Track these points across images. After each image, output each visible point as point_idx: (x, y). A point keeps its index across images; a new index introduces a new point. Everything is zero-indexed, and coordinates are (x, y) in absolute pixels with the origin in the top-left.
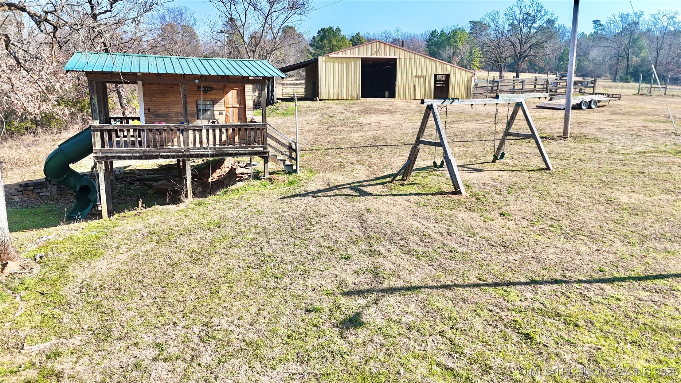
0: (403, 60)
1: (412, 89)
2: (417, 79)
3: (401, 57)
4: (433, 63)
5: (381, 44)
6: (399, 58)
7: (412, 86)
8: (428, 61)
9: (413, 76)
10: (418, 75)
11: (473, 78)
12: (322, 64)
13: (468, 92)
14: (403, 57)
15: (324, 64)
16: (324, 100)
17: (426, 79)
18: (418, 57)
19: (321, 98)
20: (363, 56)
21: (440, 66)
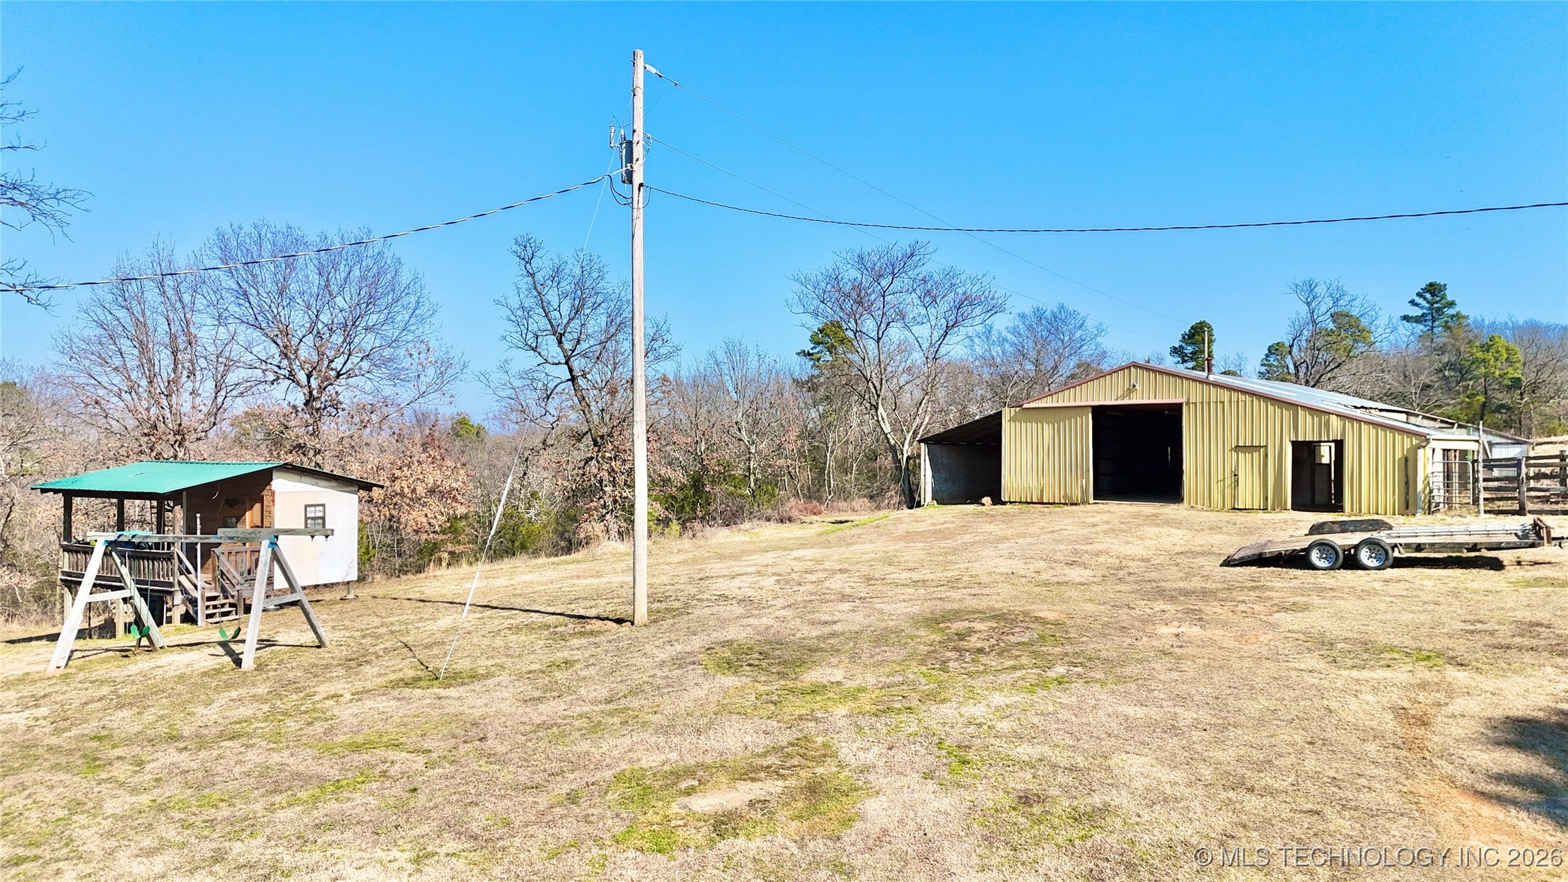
0: (1199, 406)
1: (1228, 482)
2: (1241, 455)
3: (1192, 400)
4: (1287, 412)
5: (1140, 372)
6: (1188, 403)
7: (1228, 474)
8: (1271, 407)
10: (1241, 444)
11: (1421, 452)
12: (1008, 424)
13: (1407, 493)
14: (1199, 400)
15: (1013, 424)
16: (1011, 503)
17: (1266, 455)
18: (1242, 397)
19: (1005, 498)
20: (1096, 403)
21: (1309, 418)
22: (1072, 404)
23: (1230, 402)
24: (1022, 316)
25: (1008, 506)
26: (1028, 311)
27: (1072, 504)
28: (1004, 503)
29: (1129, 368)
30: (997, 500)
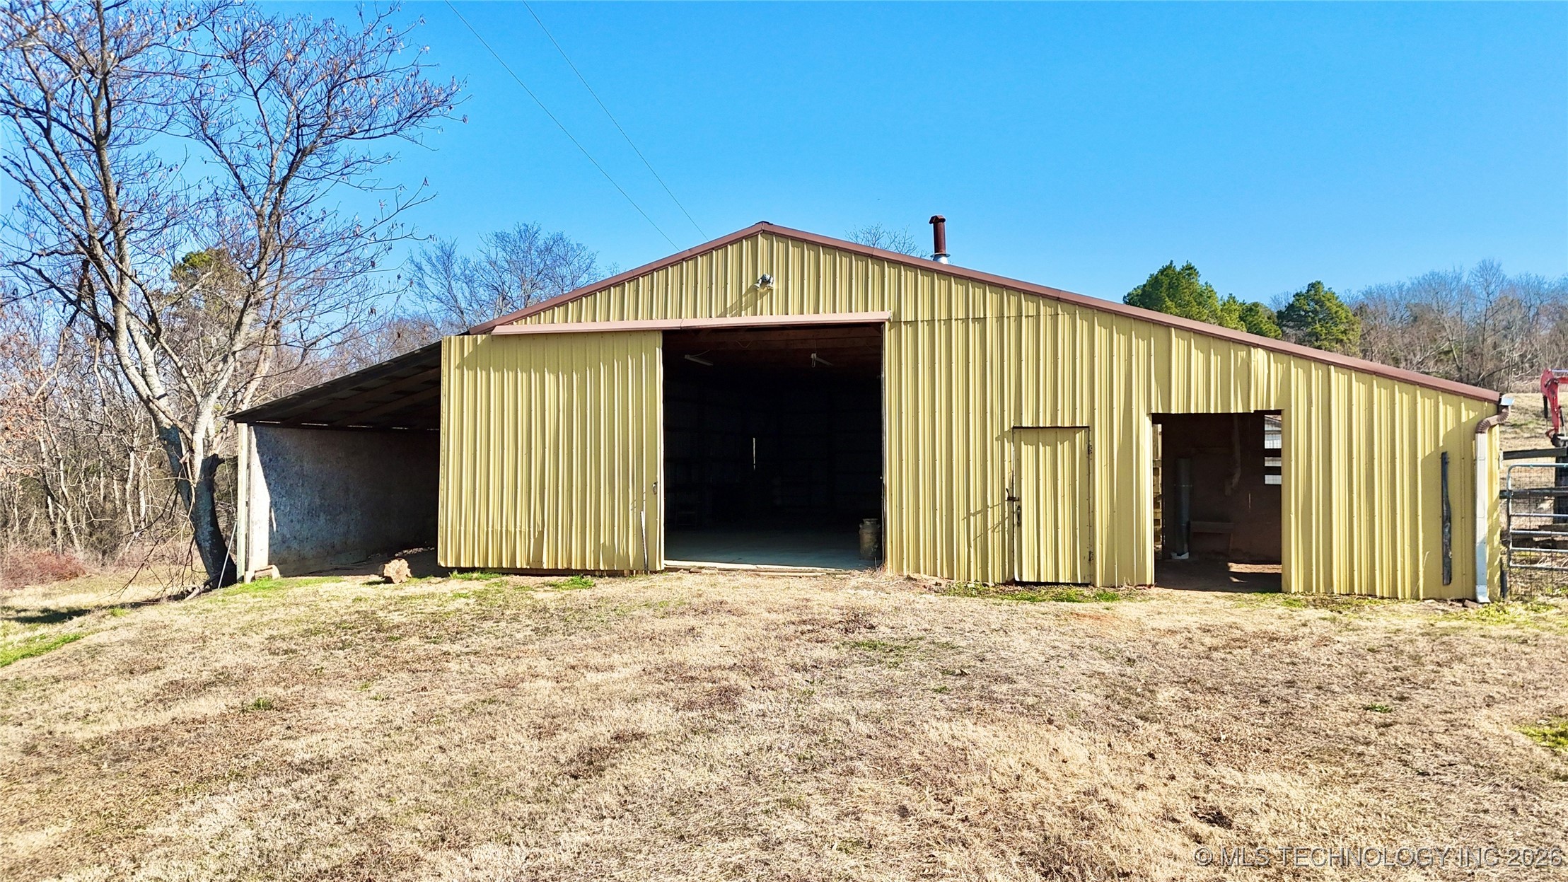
0: (923, 330)
1: (994, 516)
2: (1027, 451)
3: (907, 315)
4: (1139, 346)
5: (779, 246)
6: (896, 322)
7: (994, 496)
8: (1101, 333)
9: (994, 431)
10: (1027, 422)
11: (1482, 438)
12: (455, 374)
13: (1447, 545)
14: (924, 314)
15: (468, 375)
16: (462, 570)
17: (1090, 450)
18: (1029, 307)
19: (446, 557)
20: (673, 323)
21: (1197, 357)
22: (615, 324)
23: (1000, 318)
24: (501, 238)
25: (454, 584)
26: (512, 231)
27: (613, 574)
28: (445, 573)
29: (751, 236)
30: (426, 566)
